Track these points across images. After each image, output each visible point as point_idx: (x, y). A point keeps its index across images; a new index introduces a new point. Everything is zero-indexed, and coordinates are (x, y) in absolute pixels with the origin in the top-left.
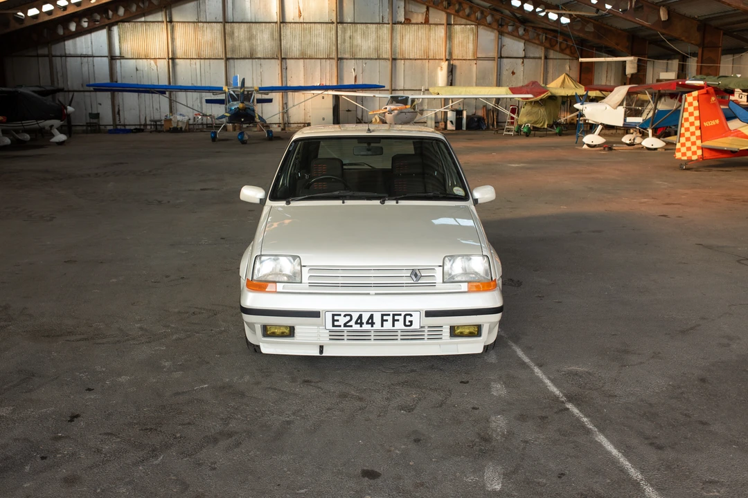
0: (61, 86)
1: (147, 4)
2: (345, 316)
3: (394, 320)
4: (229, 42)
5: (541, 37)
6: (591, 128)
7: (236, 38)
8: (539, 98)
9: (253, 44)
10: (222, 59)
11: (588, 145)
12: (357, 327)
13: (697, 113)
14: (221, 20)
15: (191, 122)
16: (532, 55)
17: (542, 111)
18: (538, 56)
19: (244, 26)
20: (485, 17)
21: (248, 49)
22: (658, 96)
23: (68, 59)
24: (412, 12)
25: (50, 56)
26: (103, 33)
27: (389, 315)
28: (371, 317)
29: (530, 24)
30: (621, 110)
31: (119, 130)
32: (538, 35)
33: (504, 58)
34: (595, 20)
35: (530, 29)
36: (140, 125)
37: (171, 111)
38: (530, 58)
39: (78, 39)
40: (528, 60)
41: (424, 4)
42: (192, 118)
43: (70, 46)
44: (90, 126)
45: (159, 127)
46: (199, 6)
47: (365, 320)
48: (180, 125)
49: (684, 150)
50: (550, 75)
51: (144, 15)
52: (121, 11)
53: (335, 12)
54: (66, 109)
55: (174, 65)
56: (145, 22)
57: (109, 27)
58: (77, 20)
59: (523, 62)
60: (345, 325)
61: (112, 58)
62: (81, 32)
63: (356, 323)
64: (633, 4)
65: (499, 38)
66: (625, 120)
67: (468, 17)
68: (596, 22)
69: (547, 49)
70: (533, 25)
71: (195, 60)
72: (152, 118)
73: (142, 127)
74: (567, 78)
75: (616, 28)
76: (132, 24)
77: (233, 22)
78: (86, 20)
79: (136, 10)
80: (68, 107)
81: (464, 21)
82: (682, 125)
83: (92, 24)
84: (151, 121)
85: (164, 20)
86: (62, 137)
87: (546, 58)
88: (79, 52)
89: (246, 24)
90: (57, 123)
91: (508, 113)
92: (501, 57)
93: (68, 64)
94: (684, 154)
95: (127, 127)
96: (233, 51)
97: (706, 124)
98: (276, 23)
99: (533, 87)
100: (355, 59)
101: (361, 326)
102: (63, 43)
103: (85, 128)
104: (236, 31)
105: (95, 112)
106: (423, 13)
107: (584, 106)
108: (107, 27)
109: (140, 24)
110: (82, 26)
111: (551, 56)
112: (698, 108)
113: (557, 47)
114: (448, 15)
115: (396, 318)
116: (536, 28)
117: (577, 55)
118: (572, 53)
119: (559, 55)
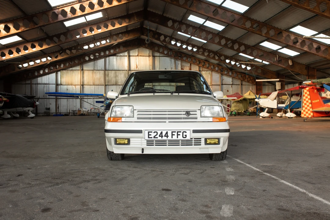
0: (34, 95)
1: (73, 63)
2: (154, 132)
3: (178, 135)
4: (107, 78)
5: (239, 76)
7: (110, 77)
8: (239, 99)
9: (117, 79)
10: (104, 85)
11: (262, 117)
12: (160, 138)
13: (309, 97)
14: (104, 69)
15: (89, 112)
16: (235, 84)
17: (241, 105)
18: (238, 84)
19: (113, 72)
20: (215, 68)
21: (114, 81)
22: (291, 95)
23: (39, 85)
24: (184, 66)
25: (31, 84)
26: (54, 75)
27: (175, 132)
28: (167, 133)
29: (234, 71)
30: (276, 101)
31: (58, 115)
32: (238, 75)
33: (223, 84)
34: (261, 67)
35: (234, 73)
36: (67, 113)
37: (81, 107)
38: (235, 85)
39: (43, 77)
41: (189, 62)
42: (89, 110)
43: (40, 80)
44: (46, 113)
45: (75, 114)
46: (95, 64)
47: (164, 134)
48: (84, 113)
49: (305, 113)
50: (244, 91)
51: (71, 67)
52: (62, 66)
53: (152, 66)
54: (36, 103)
55: (83, 87)
56: (72, 70)
57: (57, 72)
58: (43, 69)
59: (232, 86)
60: (154, 137)
61: (57, 85)
62: (45, 74)
63: (160, 136)
64: (277, 58)
65: (221, 77)
66: (277, 106)
67: (208, 68)
69: (242, 81)
70: (235, 71)
71: (92, 86)
72: (73, 110)
73: (68, 114)
74: (251, 93)
75: (270, 70)
76: (66, 71)
77: (109, 70)
78: (47, 69)
79: (68, 65)
80: (37, 102)
81: (206, 70)
82: (303, 102)
83: (50, 71)
84: (72, 111)
85: (80, 69)
86: (33, 115)
87: (242, 85)
88: (43, 82)
89: (114, 71)
90: (31, 109)
91: (226, 107)
92: (222, 84)
93: (38, 87)
94: (305, 115)
95: (62, 114)
96: (108, 82)
97: (313, 102)
98: (127, 70)
99: (236, 95)
100: (160, 86)
101: (162, 138)
102: (36, 79)
103: (43, 114)
104: (110, 74)
105: (48, 107)
106: (189, 66)
107: (259, 100)
108: (56, 72)
109: (69, 71)
110: (45, 72)
111: (244, 84)
112: (310, 95)
113: (246, 80)
114: (199, 67)
115: (179, 133)
116: (236, 72)
117: (254, 83)
118: (252, 82)
119: (247, 84)
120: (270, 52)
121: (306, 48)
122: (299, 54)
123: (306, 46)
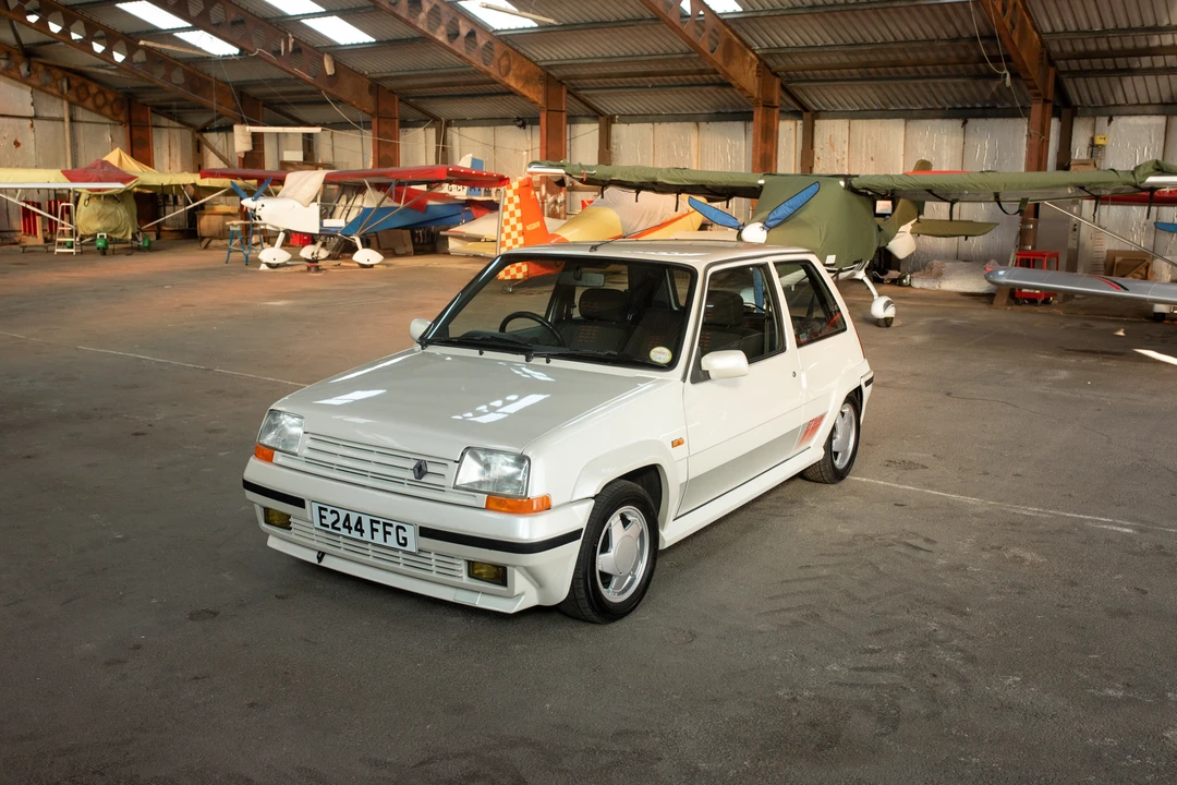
5: (60, 83)
6: (269, 238)
8: (122, 188)
11: (269, 265)
13: (518, 213)
16: (46, 114)
17: (121, 211)
18: (57, 115)
29: (41, 60)
30: (315, 208)
32: (56, 80)
34: (185, 64)
35: (41, 68)
38: (42, 118)
40: (40, 122)
50: (81, 149)
59: (32, 126)
64: (290, 46)
66: (321, 224)
68: (186, 68)
69: (71, 105)
70: (46, 61)
87: (72, 120)
97: (529, 228)
99: (105, 170)
107: (260, 202)
111: (81, 117)
112: (520, 206)
113: (89, 103)
116: (48, 67)
117: (122, 118)
118: (114, 114)
119: (95, 117)
120: (267, 19)
121: (443, 33)
122: (374, 40)
123: (442, 28)
